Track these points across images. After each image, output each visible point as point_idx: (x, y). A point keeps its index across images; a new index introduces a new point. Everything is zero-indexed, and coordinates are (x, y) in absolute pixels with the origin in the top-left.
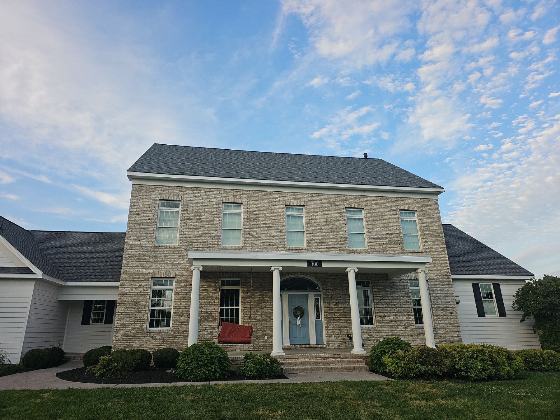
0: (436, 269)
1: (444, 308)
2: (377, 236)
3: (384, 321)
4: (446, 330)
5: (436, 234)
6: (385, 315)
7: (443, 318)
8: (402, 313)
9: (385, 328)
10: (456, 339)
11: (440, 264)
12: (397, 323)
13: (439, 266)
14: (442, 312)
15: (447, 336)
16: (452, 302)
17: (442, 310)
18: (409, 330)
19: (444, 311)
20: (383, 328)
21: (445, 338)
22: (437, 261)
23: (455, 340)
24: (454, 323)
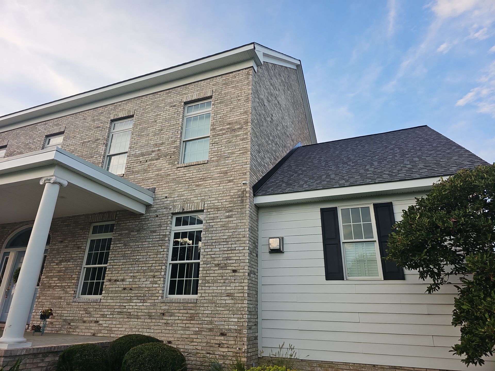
0: (222, 187)
1: (222, 262)
2: (140, 152)
3: (114, 289)
4: (216, 306)
5: (236, 127)
6: (119, 278)
7: (214, 282)
8: (146, 274)
9: (112, 301)
10: (233, 327)
11: (232, 178)
12: (133, 292)
13: (230, 181)
14: (217, 268)
15: (216, 319)
16: (241, 248)
17: (217, 265)
18: (149, 304)
19: (222, 268)
20: (109, 301)
21: (211, 323)
22: (227, 173)
23: (230, 330)
24: (236, 291)
